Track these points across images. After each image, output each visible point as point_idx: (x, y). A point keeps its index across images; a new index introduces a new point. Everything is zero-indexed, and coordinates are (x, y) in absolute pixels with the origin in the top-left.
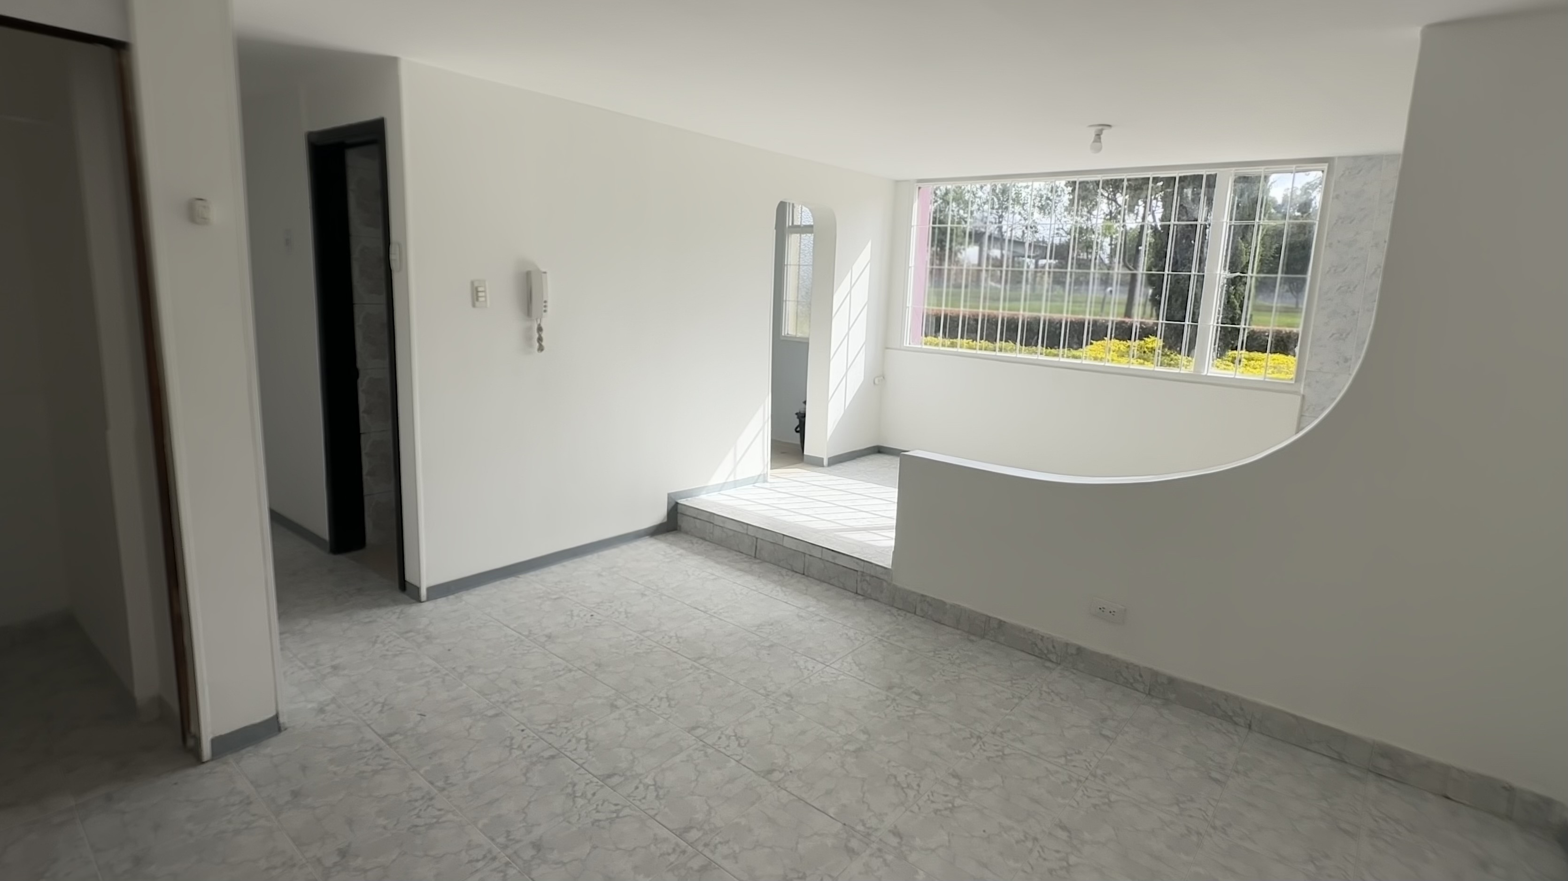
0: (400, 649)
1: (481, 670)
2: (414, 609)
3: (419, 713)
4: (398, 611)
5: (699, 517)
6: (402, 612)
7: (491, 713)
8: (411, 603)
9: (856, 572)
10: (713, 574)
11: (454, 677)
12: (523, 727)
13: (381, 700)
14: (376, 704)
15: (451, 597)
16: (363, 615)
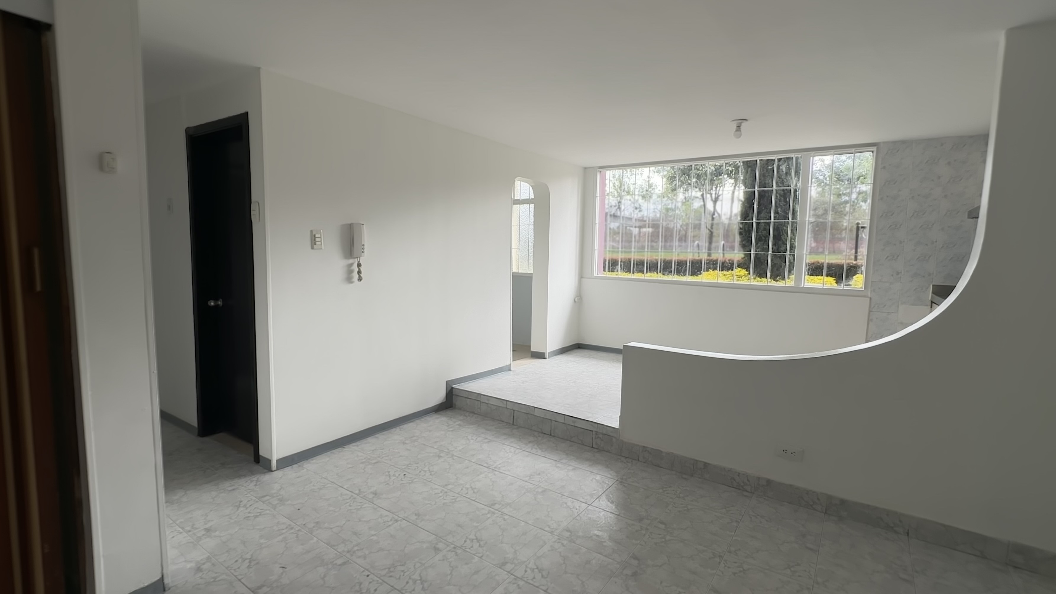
0: (260, 511)
1: (326, 525)
2: (267, 478)
3: (282, 566)
4: (255, 479)
5: (469, 397)
6: (257, 481)
7: (339, 562)
8: (264, 473)
9: (591, 432)
10: (486, 439)
11: (306, 532)
12: (367, 573)
13: (248, 556)
14: (244, 560)
15: (295, 466)
16: (227, 485)
